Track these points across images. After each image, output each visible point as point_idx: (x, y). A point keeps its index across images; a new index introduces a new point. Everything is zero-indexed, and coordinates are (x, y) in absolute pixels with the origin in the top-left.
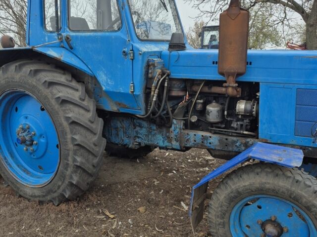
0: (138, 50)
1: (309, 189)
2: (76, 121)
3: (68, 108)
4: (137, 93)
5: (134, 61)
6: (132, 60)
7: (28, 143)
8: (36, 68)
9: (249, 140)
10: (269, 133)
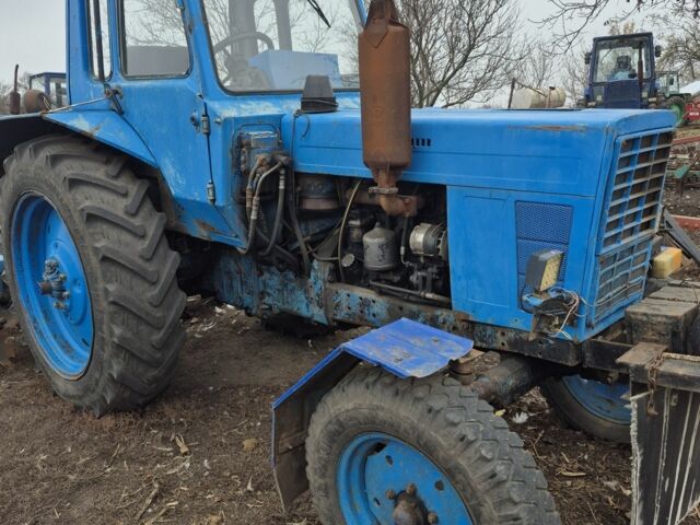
0: (216, 115)
1: (453, 429)
2: (110, 256)
3: (98, 230)
4: (219, 203)
5: (211, 137)
6: (208, 134)
7: (55, 293)
8: (53, 153)
9: (438, 312)
10: (470, 300)
